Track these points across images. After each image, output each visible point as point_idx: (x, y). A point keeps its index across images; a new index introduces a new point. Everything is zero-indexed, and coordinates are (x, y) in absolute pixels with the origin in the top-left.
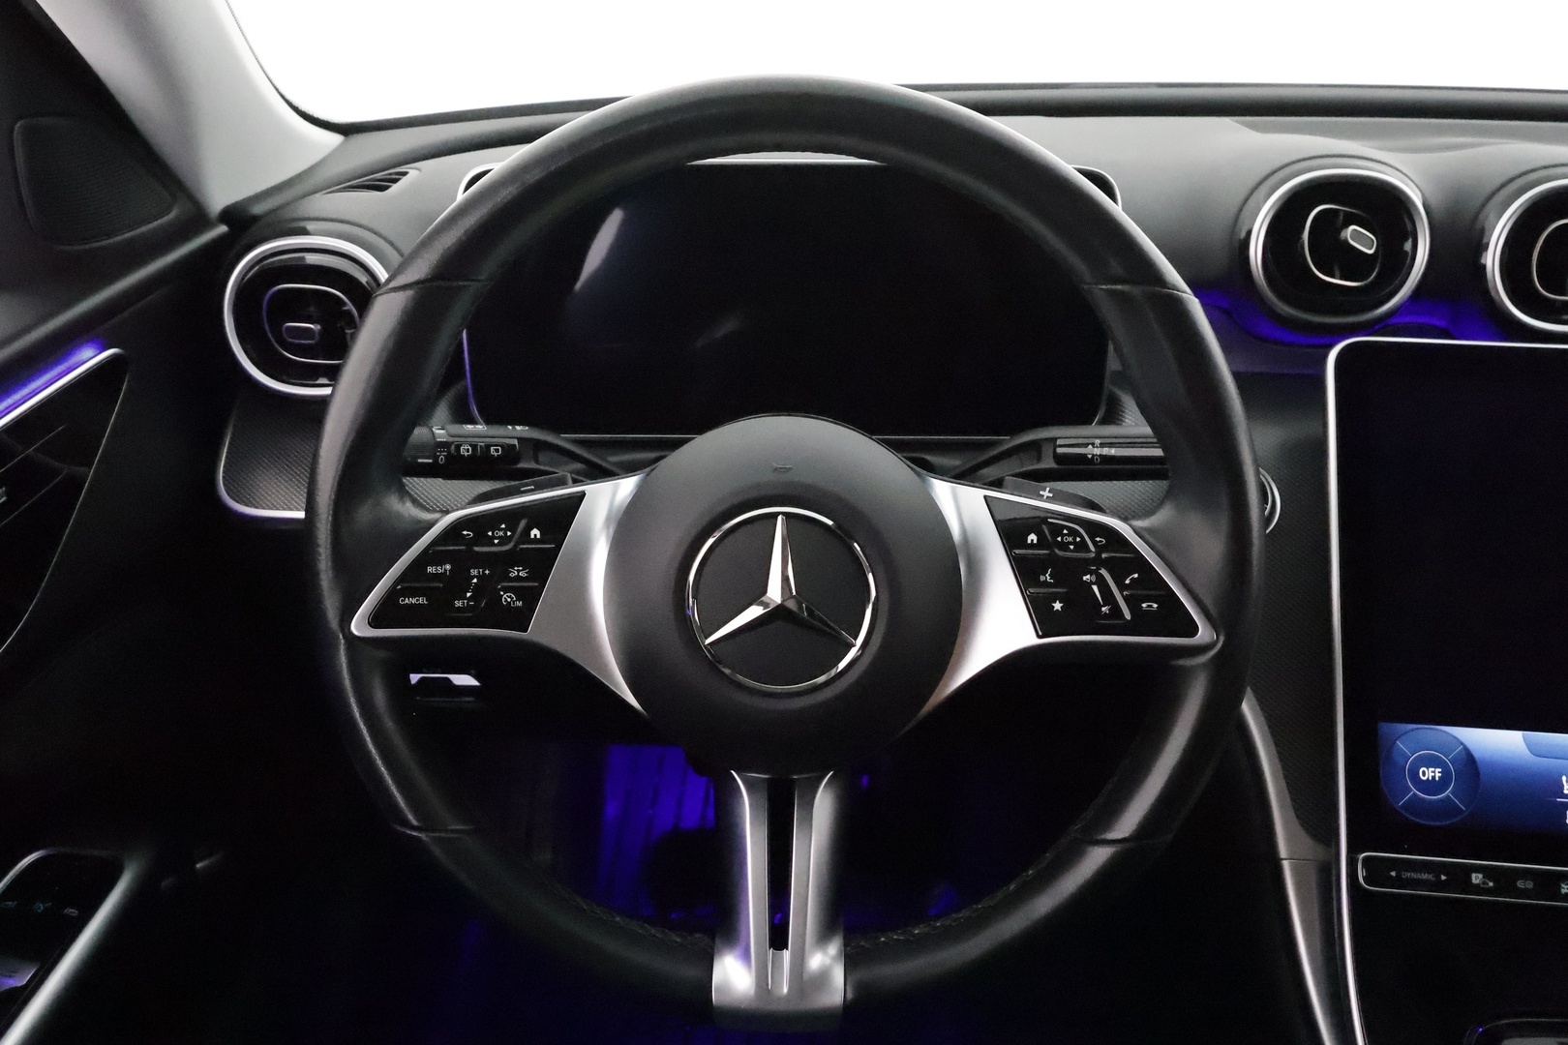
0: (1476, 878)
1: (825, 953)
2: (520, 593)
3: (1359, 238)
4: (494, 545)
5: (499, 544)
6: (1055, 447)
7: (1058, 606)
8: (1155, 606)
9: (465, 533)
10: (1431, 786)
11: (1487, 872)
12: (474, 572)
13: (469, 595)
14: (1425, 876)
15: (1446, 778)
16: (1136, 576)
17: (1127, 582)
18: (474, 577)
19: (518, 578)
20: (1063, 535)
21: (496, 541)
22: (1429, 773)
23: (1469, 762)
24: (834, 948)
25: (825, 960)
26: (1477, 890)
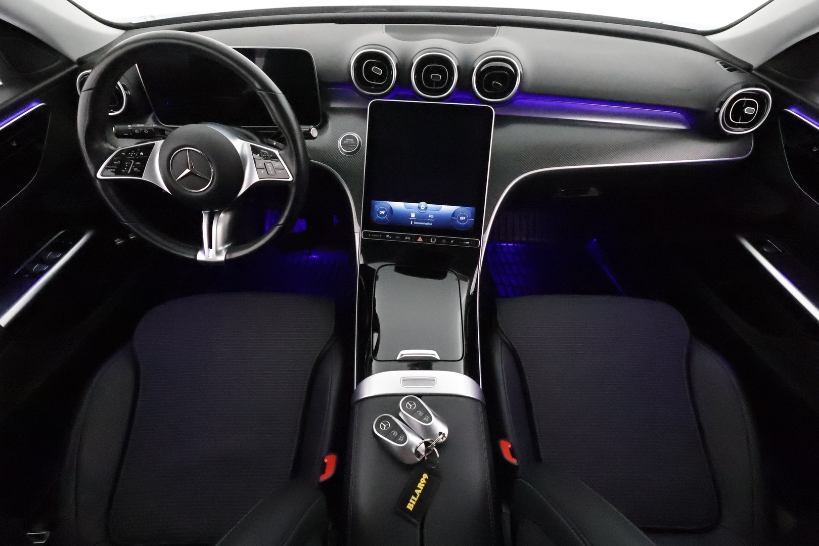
0: (387, 236)
2: (139, 168)
3: (376, 70)
9: (123, 153)
10: (382, 215)
12: (126, 163)
14: (377, 236)
15: (386, 213)
19: (138, 165)
22: (382, 212)
23: (391, 209)
26: (387, 238)
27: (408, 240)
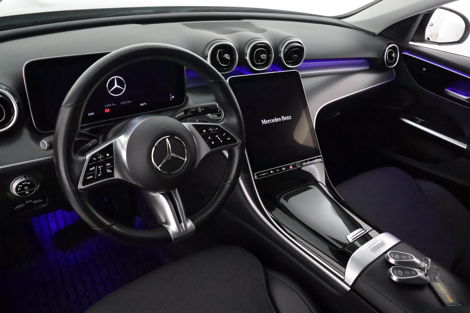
0: (271, 172)
1: (189, 222)
2: (110, 169)
3: (227, 56)
4: (101, 160)
5: (102, 160)
6: (191, 110)
7: (213, 143)
8: (229, 138)
9: (94, 159)
11: (273, 170)
13: (100, 172)
14: (265, 174)
16: (225, 134)
17: (224, 135)
18: (100, 168)
19: (109, 166)
20: (210, 129)
21: (101, 159)
24: (190, 221)
25: (190, 224)
26: (272, 174)
27: (284, 170)
